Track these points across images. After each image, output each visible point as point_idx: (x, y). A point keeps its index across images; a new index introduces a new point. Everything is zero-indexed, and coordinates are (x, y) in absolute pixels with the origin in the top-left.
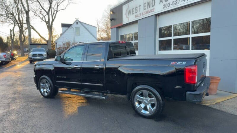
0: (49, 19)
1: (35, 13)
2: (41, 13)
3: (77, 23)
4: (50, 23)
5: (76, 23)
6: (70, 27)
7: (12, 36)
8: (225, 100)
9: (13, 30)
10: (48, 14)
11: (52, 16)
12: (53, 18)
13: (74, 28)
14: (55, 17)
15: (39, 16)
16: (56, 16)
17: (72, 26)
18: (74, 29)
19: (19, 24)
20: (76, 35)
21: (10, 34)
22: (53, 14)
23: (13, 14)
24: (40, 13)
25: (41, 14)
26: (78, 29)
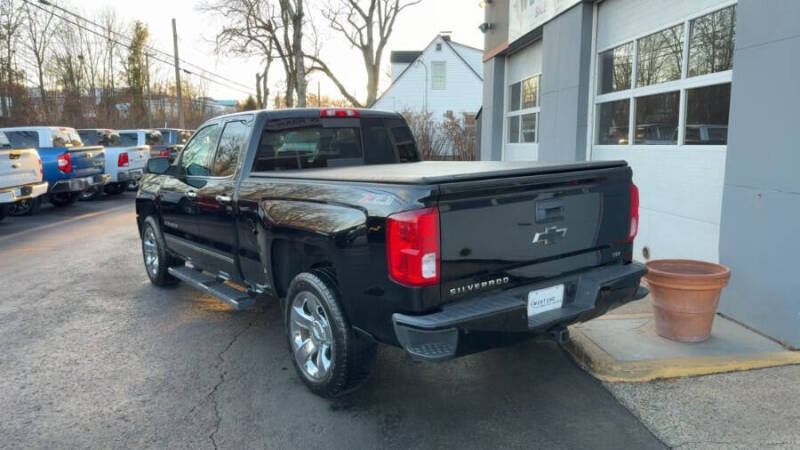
0: (370, 39)
1: (334, 20)
2: (351, 19)
3: (439, 47)
4: (372, 51)
5: (434, 47)
6: (416, 63)
7: (263, 95)
8: (712, 374)
9: (265, 75)
10: (368, 20)
11: (382, 30)
12: (385, 35)
13: (429, 66)
14: (390, 30)
15: (343, 30)
16: (393, 27)
17: (421, 58)
18: (426, 68)
19: (287, 59)
20: (433, 88)
21: (255, 88)
22: (383, 21)
23: (268, 27)
24: (349, 19)
25: (350, 21)
26: (439, 65)
